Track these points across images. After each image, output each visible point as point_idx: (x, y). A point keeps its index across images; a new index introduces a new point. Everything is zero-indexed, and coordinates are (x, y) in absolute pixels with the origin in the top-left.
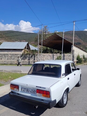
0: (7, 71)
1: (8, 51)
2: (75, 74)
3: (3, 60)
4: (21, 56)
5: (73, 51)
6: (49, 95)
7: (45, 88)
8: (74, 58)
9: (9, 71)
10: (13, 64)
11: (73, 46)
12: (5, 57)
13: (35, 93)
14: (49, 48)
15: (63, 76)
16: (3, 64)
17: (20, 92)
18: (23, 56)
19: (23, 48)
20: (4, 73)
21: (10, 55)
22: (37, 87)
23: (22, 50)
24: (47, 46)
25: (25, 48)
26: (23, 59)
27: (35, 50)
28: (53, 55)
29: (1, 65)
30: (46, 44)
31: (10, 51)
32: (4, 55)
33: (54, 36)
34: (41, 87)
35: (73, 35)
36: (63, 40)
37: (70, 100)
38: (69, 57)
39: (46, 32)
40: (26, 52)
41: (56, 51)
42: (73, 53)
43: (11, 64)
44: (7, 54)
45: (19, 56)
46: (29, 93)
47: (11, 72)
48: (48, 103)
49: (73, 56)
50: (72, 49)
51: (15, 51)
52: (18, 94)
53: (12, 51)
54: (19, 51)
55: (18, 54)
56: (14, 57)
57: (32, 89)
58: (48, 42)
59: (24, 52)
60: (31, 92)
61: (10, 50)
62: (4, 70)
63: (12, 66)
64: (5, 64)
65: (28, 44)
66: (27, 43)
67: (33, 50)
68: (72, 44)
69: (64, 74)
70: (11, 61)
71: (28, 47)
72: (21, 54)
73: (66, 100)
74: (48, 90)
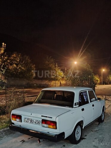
2: (93, 105)
13: (40, 124)
60: (36, 123)
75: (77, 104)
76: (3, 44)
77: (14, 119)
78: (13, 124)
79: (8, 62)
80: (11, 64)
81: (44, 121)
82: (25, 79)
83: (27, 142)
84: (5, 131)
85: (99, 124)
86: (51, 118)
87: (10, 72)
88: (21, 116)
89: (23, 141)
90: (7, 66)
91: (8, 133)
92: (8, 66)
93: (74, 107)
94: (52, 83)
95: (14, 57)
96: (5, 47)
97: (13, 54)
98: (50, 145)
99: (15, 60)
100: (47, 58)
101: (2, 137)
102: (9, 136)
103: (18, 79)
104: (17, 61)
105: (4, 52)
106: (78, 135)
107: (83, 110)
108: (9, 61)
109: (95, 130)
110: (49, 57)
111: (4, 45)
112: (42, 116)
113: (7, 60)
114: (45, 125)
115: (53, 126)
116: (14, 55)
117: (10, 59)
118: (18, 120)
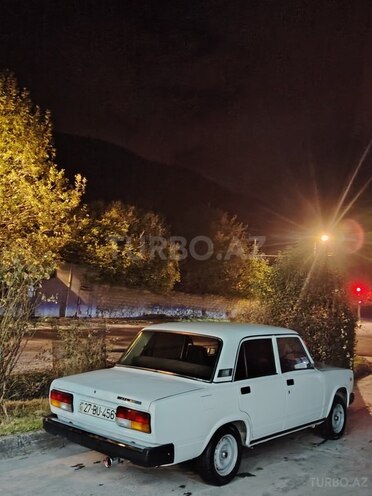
75: (227, 372)
76: (78, 177)
77: (55, 403)
78: (55, 416)
79: (93, 235)
80: (103, 242)
81: (122, 412)
82: (146, 292)
83: (90, 469)
84: (37, 437)
85: (323, 443)
86: (140, 403)
87: (97, 266)
88: (72, 396)
89: (80, 466)
90: (90, 247)
91: (45, 444)
92: (94, 247)
93: (216, 379)
94: (236, 306)
95: (112, 221)
96: (84, 186)
97: (110, 210)
98: (146, 482)
99: (114, 228)
100: (224, 220)
101: (29, 453)
102: (46, 451)
103: (124, 289)
104: (121, 233)
105: (81, 205)
106: (227, 461)
107: (246, 390)
108: (95, 231)
109: (297, 457)
110: (229, 219)
111: (81, 182)
112: (119, 398)
113: (88, 228)
114: (125, 422)
115: (143, 424)
116: (114, 213)
117: (100, 225)
118: (64, 406)
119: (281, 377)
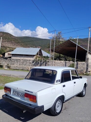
0: (15, 76)
1: (20, 57)
3: (15, 65)
4: (33, 62)
5: (88, 59)
6: (35, 100)
7: (32, 92)
8: (88, 66)
9: (17, 76)
10: (24, 70)
11: (87, 54)
12: (17, 62)
14: (62, 55)
15: (57, 82)
16: (14, 69)
17: (11, 95)
18: (34, 62)
19: (35, 54)
20: (12, 77)
21: (22, 61)
22: (25, 90)
23: (34, 56)
24: (60, 53)
25: (38, 54)
26: (35, 65)
27: (47, 56)
28: (66, 62)
29: (13, 70)
30: (59, 51)
31: (23, 57)
32: (17, 60)
33: (67, 43)
34: (29, 91)
35: (88, 42)
36: (76, 47)
37: (67, 109)
38: (83, 66)
39: (59, 38)
40: (38, 59)
41: (71, 59)
42: (87, 61)
43: (22, 70)
44: (19, 60)
45: (31, 62)
46: (19, 97)
47: (19, 77)
48: (34, 108)
49: (87, 64)
50: (86, 56)
51: (27, 57)
52: (11, 97)
53: (24, 56)
54: (31, 57)
55: (30, 60)
56: (26, 62)
57: (22, 92)
58: (60, 49)
59: (36, 58)
61: (22, 55)
62: (12, 75)
63: (23, 72)
64: (17, 69)
65: (40, 51)
66: (40, 49)
67: (45, 57)
68: (87, 52)
69: (60, 80)
70: (23, 67)
71: (40, 53)
72: (33, 60)
73: (60, 109)
74: (35, 95)
119: (72, 81)
